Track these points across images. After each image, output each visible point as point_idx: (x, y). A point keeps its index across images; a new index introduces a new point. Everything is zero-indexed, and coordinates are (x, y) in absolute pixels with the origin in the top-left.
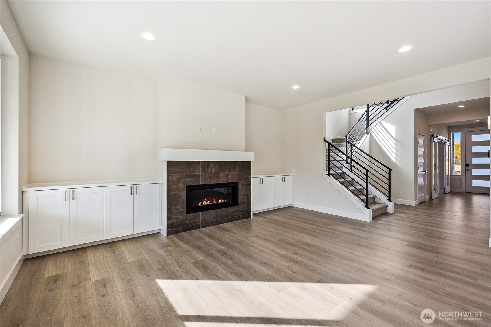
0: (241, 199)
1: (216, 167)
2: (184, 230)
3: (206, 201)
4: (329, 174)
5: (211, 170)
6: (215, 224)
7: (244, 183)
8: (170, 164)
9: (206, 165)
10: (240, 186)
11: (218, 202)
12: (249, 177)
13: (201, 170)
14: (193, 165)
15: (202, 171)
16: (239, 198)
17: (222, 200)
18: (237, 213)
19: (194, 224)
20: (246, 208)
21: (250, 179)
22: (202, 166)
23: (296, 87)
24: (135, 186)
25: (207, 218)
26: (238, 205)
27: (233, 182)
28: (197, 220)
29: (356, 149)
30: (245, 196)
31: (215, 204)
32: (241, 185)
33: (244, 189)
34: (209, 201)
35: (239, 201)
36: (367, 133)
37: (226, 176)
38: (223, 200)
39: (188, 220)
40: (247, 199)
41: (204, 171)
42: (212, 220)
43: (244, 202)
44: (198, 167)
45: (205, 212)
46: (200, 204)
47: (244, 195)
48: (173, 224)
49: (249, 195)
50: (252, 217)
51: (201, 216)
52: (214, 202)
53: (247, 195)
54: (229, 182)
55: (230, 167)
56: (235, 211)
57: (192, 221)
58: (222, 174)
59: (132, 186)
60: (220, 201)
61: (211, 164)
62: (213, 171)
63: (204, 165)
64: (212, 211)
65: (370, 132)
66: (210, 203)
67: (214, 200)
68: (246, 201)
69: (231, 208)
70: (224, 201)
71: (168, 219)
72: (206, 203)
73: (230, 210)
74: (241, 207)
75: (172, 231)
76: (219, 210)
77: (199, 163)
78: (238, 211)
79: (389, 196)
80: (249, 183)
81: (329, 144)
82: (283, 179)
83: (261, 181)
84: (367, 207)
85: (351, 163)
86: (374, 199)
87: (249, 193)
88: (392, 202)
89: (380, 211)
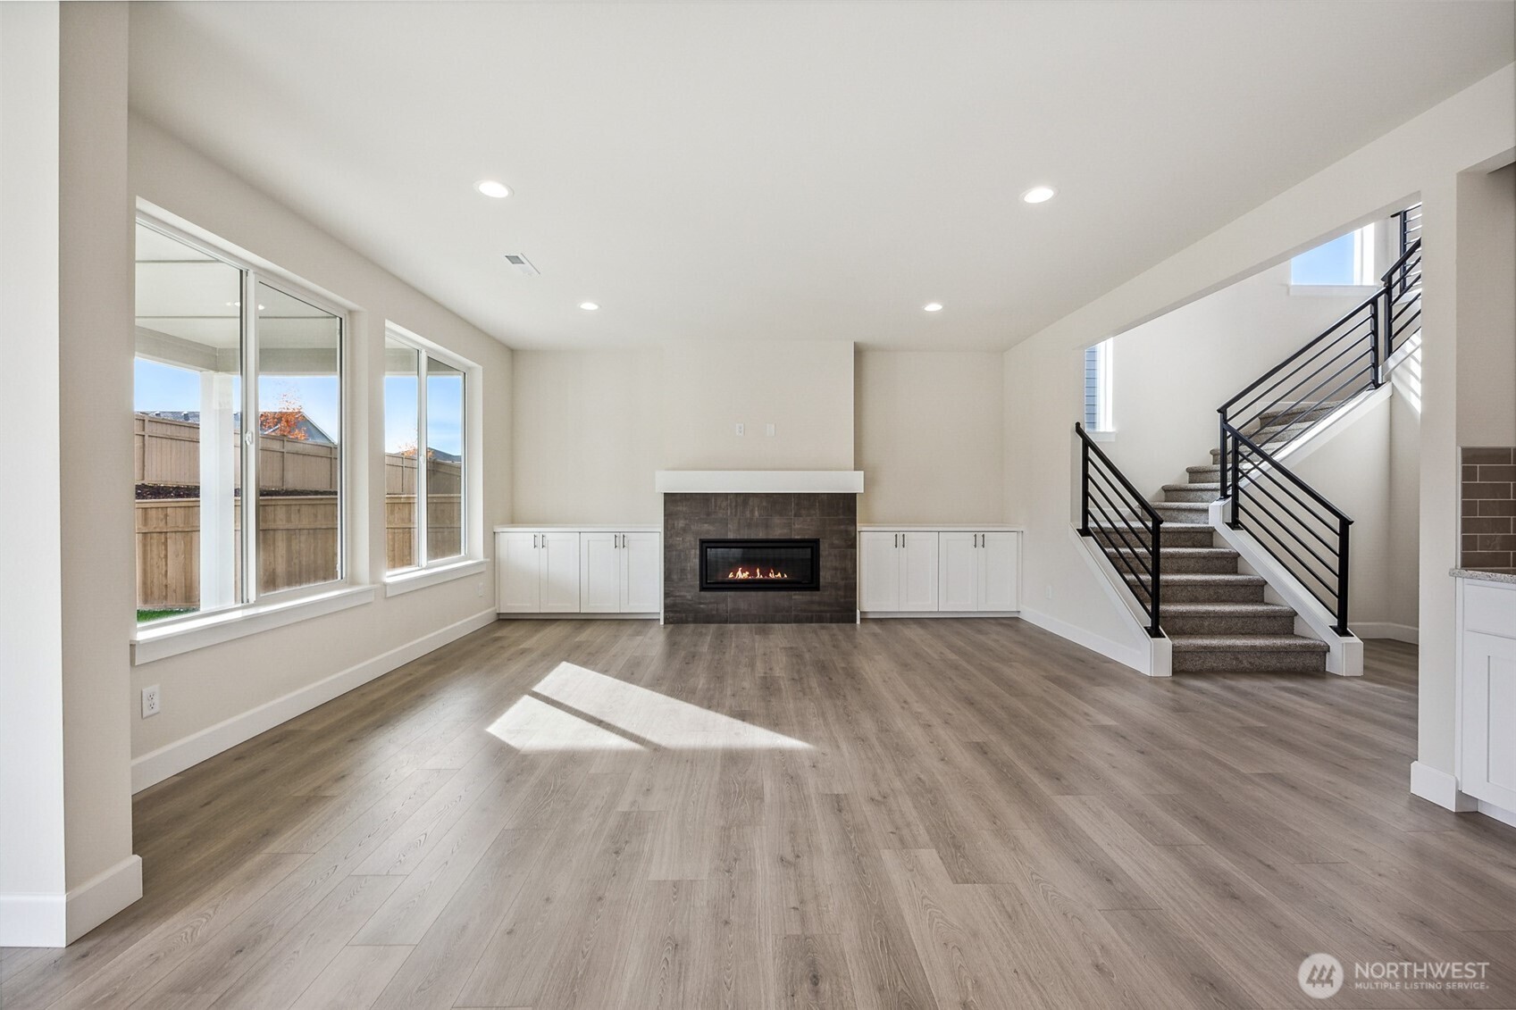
0: (825, 576)
1: (764, 504)
2: (695, 621)
3: (743, 572)
4: (1085, 532)
5: (752, 512)
6: (762, 620)
7: (836, 542)
8: (671, 499)
9: (740, 500)
10: (824, 549)
11: (766, 577)
12: (851, 528)
13: (729, 512)
14: (713, 500)
15: (731, 513)
16: (821, 573)
17: (776, 574)
18: (816, 607)
19: (714, 612)
20: (842, 600)
21: (853, 534)
22: (731, 502)
23: (933, 307)
24: (622, 534)
25: (743, 605)
26: (817, 588)
27: (806, 537)
28: (722, 606)
30: (839, 572)
31: (760, 581)
32: (827, 545)
33: (835, 556)
34: (747, 573)
35: (821, 580)
36: (1376, 385)
37: (789, 525)
38: (779, 575)
39: (703, 604)
40: (843, 579)
41: (736, 512)
42: (755, 612)
43: (834, 586)
44: (724, 504)
45: (738, 593)
46: (731, 576)
47: (836, 569)
48: (674, 605)
49: (850, 571)
50: (858, 622)
51: (730, 599)
52: (759, 576)
53: (844, 570)
54: (796, 537)
55: (797, 504)
56: (812, 602)
57: (711, 606)
58: (777, 520)
59: (617, 534)
60: (772, 576)
61: (751, 499)
62: (756, 513)
63: (736, 502)
64: (753, 593)
65: (1389, 379)
66: (749, 575)
67: (758, 571)
68: (842, 583)
69: (799, 595)
70: (783, 576)
71: (666, 595)
72: (742, 575)
73: (798, 597)
74: (826, 595)
75: (672, 617)
76: (771, 594)
77: (726, 495)
78: (819, 603)
79: (1342, 615)
80: (851, 543)
81: (1087, 443)
82: (980, 541)
83: (901, 542)
84: (1154, 632)
85: (1235, 497)
86: (1286, 621)
87: (849, 565)
88: (1356, 640)
89: (1273, 662)
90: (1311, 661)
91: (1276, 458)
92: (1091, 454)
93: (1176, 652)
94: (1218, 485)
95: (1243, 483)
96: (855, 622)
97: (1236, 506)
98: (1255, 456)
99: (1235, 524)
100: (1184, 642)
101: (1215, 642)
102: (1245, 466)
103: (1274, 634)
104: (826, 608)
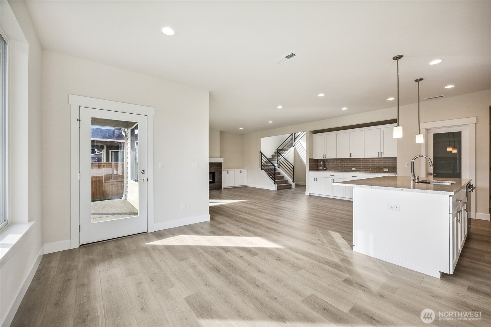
4: (262, 169)
7: (218, 173)
10: (216, 174)
16: (216, 179)
18: (214, 187)
20: (219, 185)
26: (215, 183)
29: (282, 158)
33: (218, 176)
35: (216, 181)
36: (293, 146)
40: (220, 180)
43: (218, 182)
47: (218, 178)
53: (220, 178)
54: (211, 172)
55: (211, 165)
56: (214, 186)
68: (219, 181)
74: (216, 184)
78: (215, 186)
79: (293, 180)
80: (221, 173)
81: (262, 154)
82: (241, 172)
83: (228, 172)
84: (275, 184)
85: (279, 163)
86: (286, 181)
87: (221, 177)
88: (294, 183)
89: (286, 187)
90: (290, 186)
91: (284, 156)
92: (263, 156)
93: (278, 186)
94: (276, 161)
95: (280, 160)
96: (222, 189)
97: (279, 164)
98: (281, 156)
99: (279, 167)
100: (278, 185)
101: (281, 185)
102: (280, 158)
103: (286, 184)
104: (216, 187)
